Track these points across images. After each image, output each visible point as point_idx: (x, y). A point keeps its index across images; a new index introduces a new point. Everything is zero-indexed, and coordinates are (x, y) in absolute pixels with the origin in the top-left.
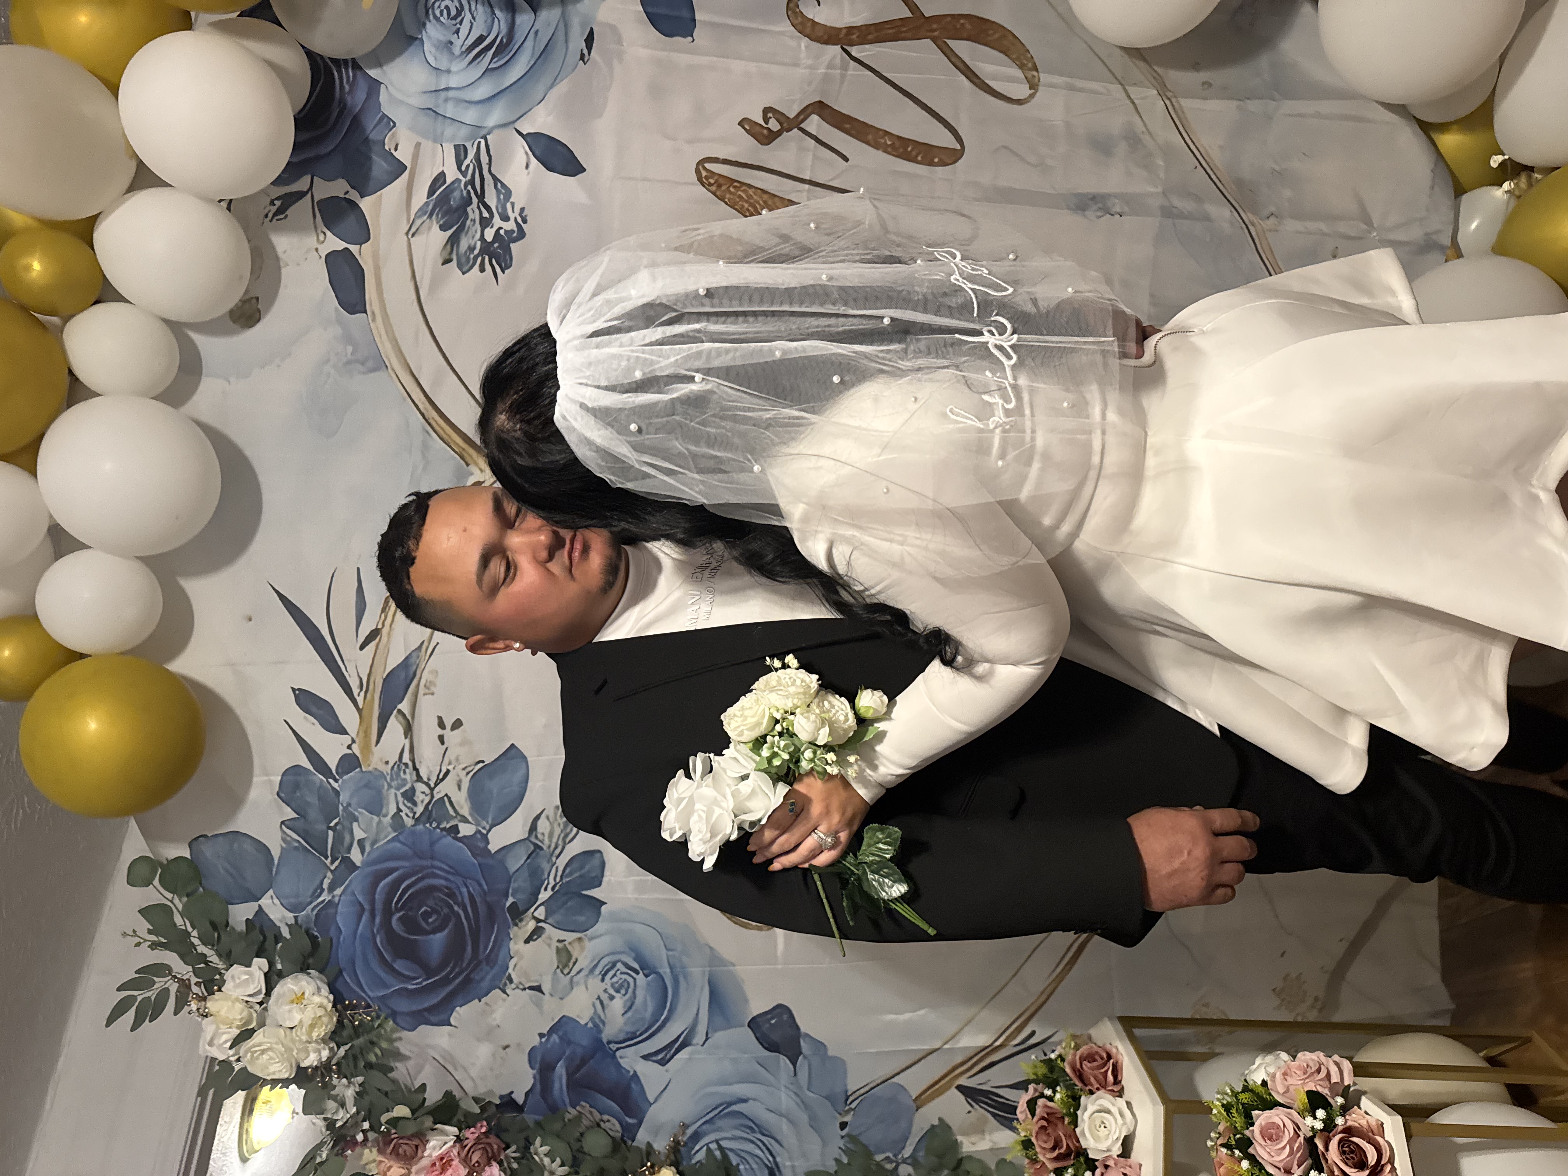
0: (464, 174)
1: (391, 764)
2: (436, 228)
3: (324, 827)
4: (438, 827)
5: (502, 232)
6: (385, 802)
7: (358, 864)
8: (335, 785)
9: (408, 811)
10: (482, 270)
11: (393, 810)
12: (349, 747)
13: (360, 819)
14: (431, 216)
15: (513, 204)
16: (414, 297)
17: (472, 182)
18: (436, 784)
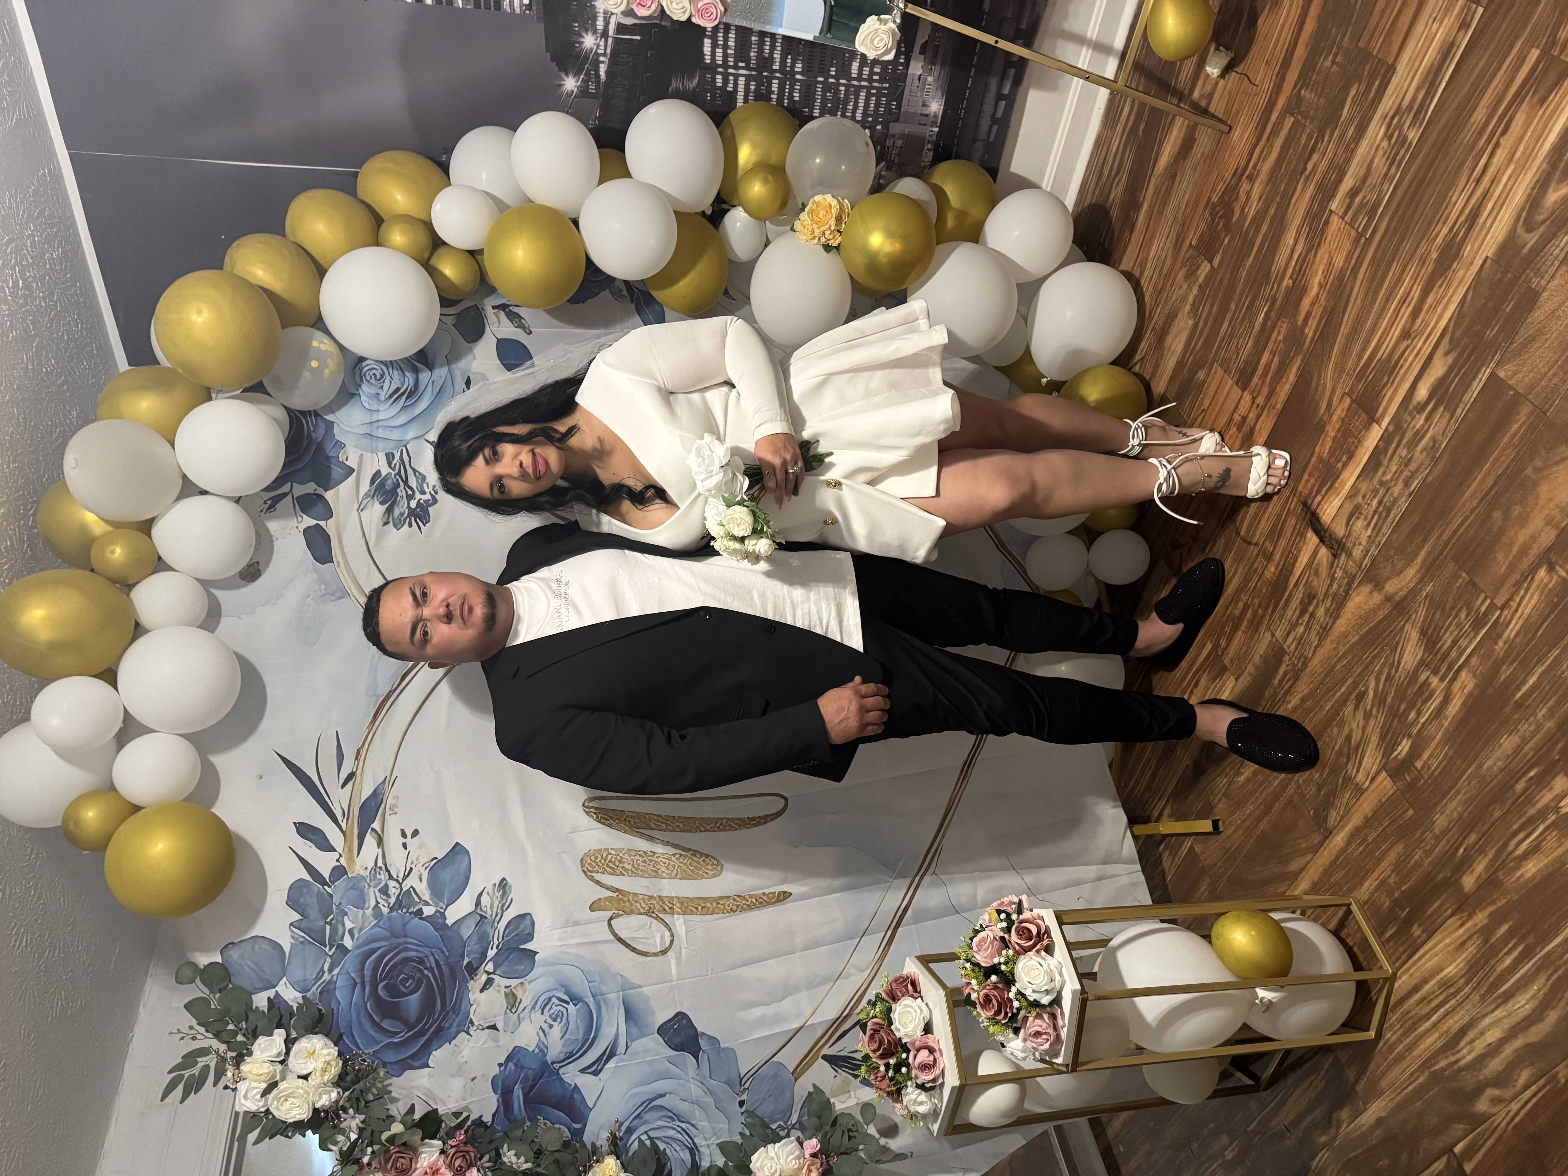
0: (393, 469)
1: (369, 869)
2: (377, 504)
3: (322, 923)
4: (407, 912)
5: (422, 501)
6: (367, 898)
7: (350, 948)
8: (329, 890)
9: (384, 903)
10: (410, 525)
11: (373, 903)
12: (338, 860)
13: (349, 913)
14: (373, 496)
15: (427, 484)
16: (365, 548)
17: (399, 474)
18: (403, 880)
